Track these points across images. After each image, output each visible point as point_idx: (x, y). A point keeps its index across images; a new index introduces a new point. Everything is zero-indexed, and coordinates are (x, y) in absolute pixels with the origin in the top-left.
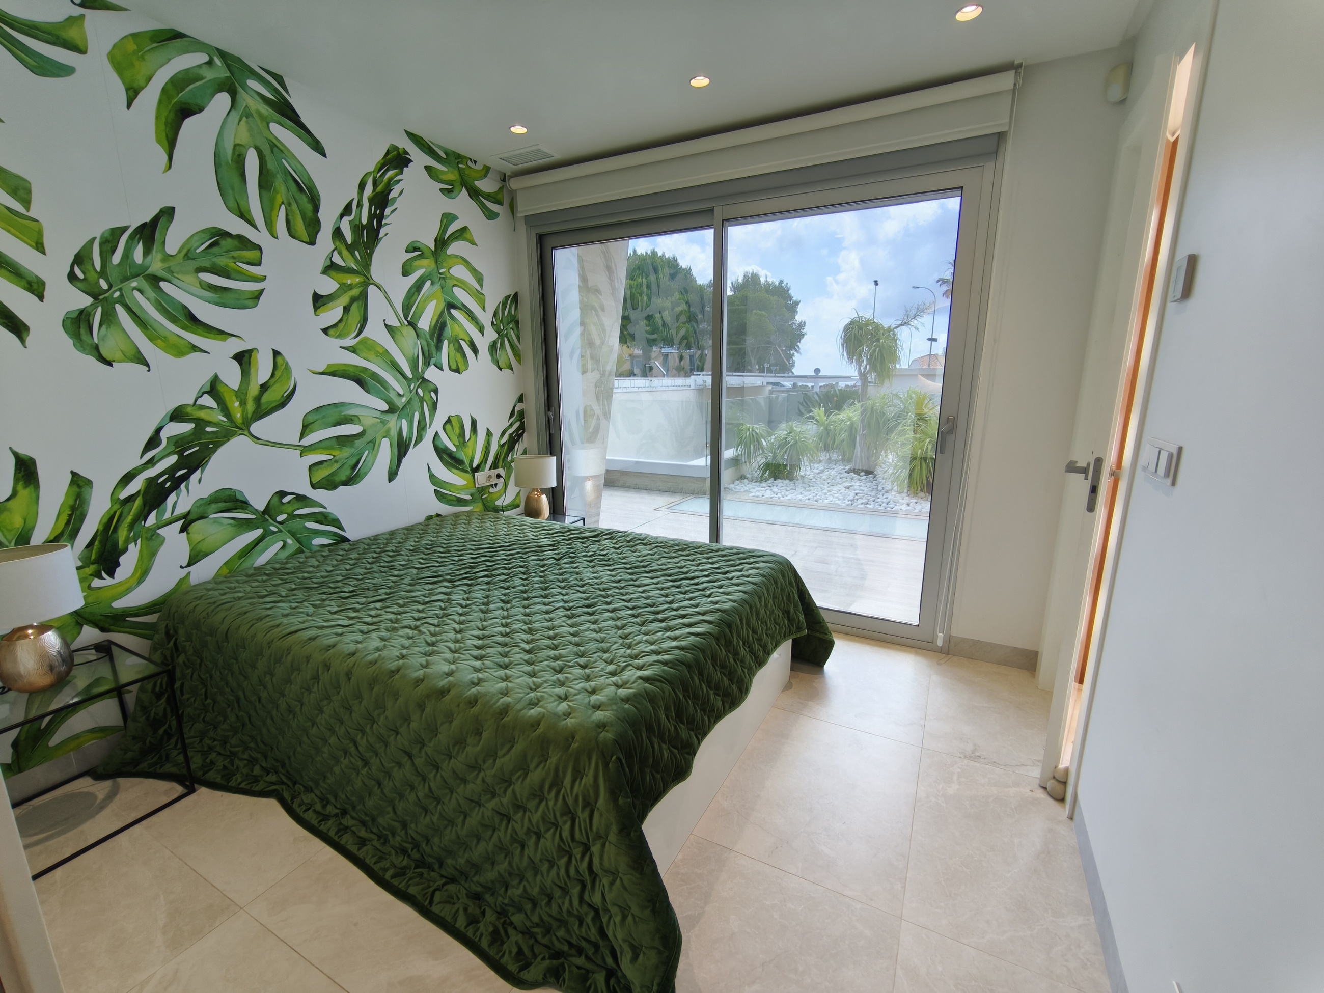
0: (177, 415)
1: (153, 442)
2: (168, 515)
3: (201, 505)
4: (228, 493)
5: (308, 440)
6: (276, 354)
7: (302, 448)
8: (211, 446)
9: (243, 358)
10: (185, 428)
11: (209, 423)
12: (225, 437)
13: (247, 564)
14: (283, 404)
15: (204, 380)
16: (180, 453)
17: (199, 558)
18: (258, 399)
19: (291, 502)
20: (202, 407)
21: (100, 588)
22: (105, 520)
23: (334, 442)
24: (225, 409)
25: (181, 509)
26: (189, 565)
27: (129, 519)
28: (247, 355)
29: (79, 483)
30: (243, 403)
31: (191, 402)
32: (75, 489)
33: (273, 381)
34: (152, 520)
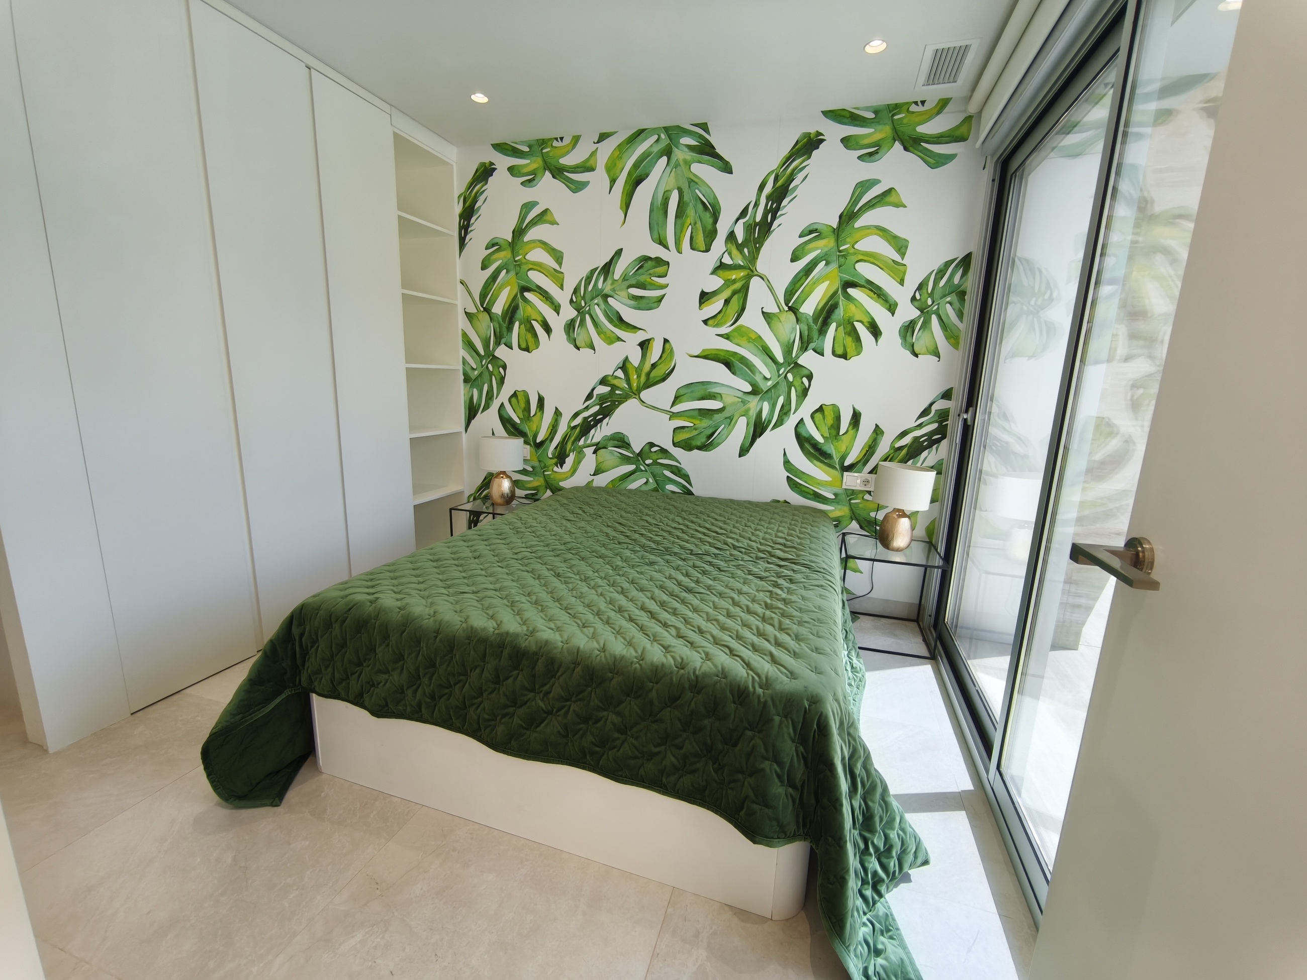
0: (603, 382)
1: (589, 396)
2: (589, 442)
3: (605, 440)
4: (620, 435)
5: (676, 409)
6: (666, 341)
7: (671, 414)
8: (617, 403)
9: (644, 345)
10: (605, 389)
11: (618, 388)
12: (625, 398)
13: (623, 486)
14: (664, 379)
15: (619, 360)
16: (601, 405)
17: (599, 472)
18: (648, 374)
19: (657, 452)
20: (616, 377)
21: (556, 472)
22: (564, 437)
23: (696, 413)
24: (628, 380)
25: (596, 440)
26: (594, 475)
27: (573, 438)
28: (647, 343)
29: (558, 413)
30: (639, 377)
31: (611, 374)
32: (555, 416)
33: (660, 361)
34: (581, 442)
